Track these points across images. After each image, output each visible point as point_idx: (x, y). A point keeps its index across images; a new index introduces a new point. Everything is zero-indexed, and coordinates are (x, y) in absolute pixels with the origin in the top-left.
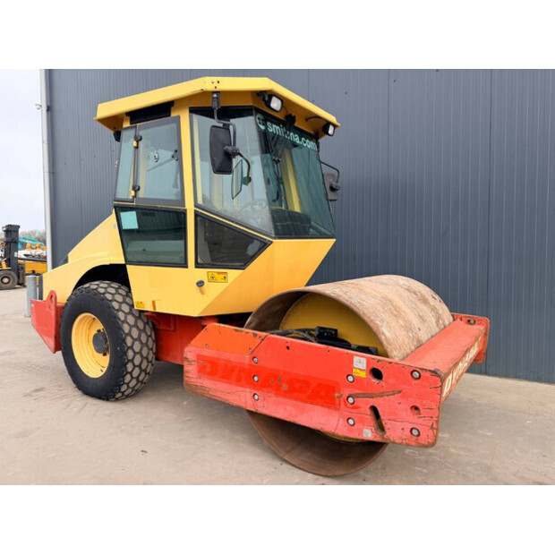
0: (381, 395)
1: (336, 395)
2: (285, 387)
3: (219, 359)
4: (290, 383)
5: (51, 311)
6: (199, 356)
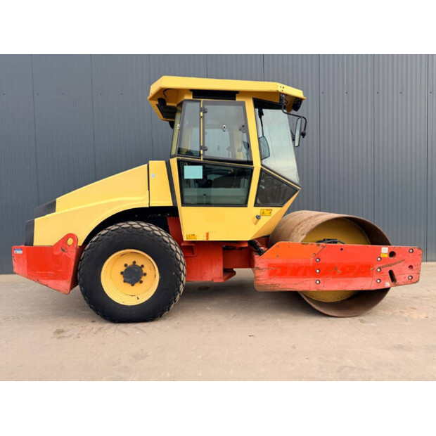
0: (395, 264)
1: (371, 269)
2: (339, 272)
3: (287, 264)
4: (343, 269)
5: (66, 254)
6: (270, 265)
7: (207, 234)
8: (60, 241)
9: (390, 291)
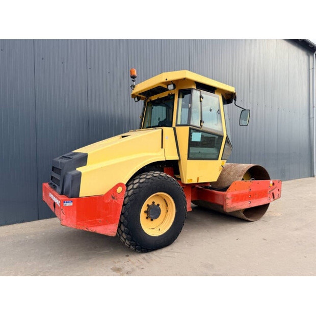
0: (274, 189)
1: (267, 193)
2: (257, 196)
5: (116, 201)
6: (232, 195)
7: (198, 178)
8: (111, 190)
9: (270, 204)
